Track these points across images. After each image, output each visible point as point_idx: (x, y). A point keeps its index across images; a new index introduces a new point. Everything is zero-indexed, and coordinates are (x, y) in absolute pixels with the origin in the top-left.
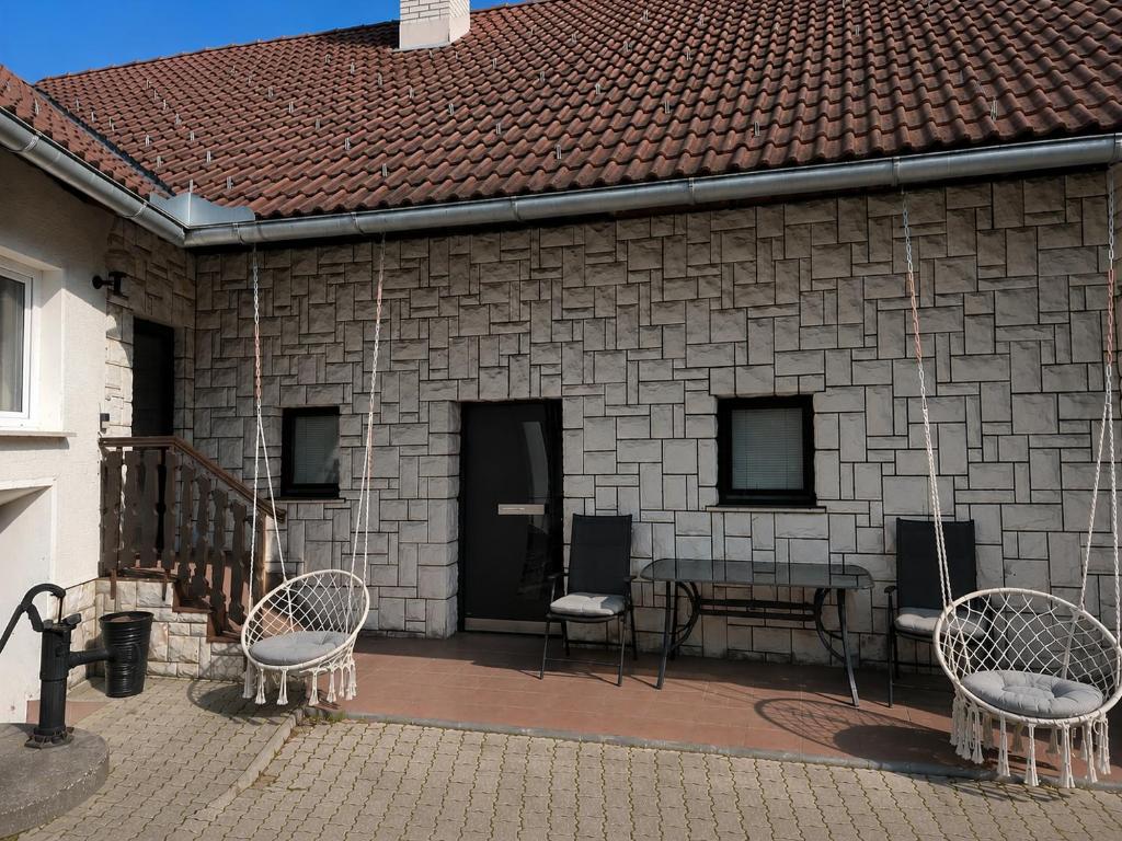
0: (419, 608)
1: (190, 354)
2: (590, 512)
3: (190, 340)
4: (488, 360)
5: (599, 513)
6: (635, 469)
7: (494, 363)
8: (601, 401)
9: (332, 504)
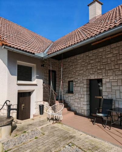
0: (83, 111)
1: (58, 74)
2: (107, 98)
3: (58, 72)
4: (91, 73)
5: (109, 99)
6: (115, 91)
7: (92, 73)
8: (109, 79)
9: (73, 94)
